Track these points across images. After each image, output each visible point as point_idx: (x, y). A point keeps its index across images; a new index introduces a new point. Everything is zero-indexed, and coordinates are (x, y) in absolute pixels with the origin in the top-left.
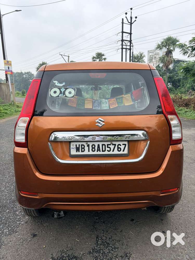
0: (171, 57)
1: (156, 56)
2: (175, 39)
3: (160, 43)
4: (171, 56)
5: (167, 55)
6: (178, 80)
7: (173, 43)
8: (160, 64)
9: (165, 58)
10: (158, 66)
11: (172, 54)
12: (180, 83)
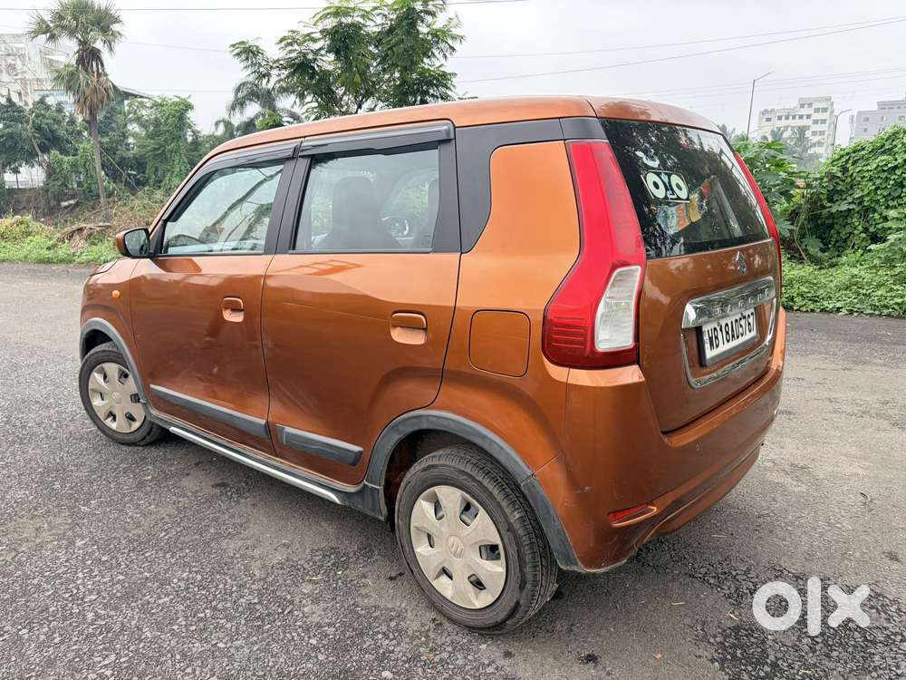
0: (99, 75)
1: (15, 60)
2: (107, 11)
3: (47, 17)
4: (100, 71)
5: (83, 65)
6: (138, 163)
7: (99, 24)
8: (48, 96)
9: (81, 76)
10: (42, 101)
11: (102, 65)
12: (144, 172)
